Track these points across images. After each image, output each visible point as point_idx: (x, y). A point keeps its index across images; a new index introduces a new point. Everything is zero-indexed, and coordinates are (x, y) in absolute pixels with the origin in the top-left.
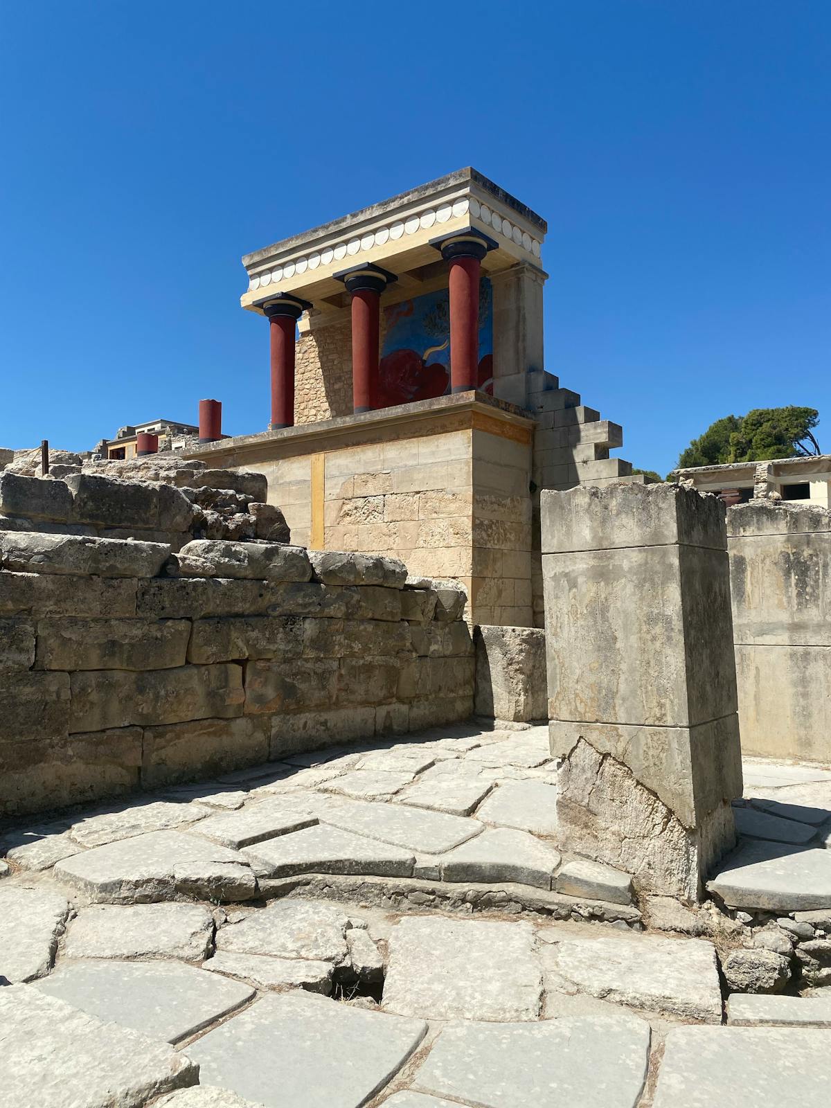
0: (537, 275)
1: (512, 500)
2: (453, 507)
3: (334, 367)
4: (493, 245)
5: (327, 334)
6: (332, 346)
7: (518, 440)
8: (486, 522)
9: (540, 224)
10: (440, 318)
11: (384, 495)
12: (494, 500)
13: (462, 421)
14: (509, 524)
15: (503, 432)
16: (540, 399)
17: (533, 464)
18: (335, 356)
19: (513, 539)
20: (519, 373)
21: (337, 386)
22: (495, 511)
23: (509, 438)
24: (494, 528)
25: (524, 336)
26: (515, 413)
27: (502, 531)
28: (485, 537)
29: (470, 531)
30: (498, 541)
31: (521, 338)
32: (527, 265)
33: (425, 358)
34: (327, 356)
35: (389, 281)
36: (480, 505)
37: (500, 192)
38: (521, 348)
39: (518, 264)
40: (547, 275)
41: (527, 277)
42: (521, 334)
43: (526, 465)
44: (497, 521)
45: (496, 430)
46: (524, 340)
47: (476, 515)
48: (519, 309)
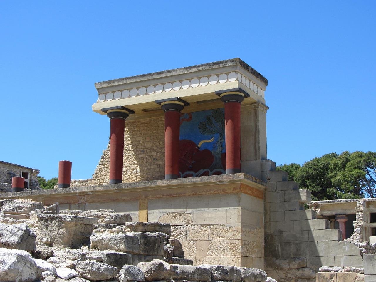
0: (264, 108)
1: (257, 230)
2: (230, 234)
3: (140, 145)
4: (247, 95)
5: (135, 125)
6: (139, 133)
7: (258, 197)
8: (246, 243)
9: (265, 81)
10: (209, 125)
11: (187, 225)
12: (249, 230)
13: (235, 188)
14: (255, 243)
15: (253, 193)
16: (268, 175)
17: (265, 209)
18: (140, 138)
19: (257, 251)
20: (256, 159)
21: (141, 156)
22: (250, 236)
23: (255, 196)
24: (250, 246)
25: (259, 140)
26: (259, 183)
27: (252, 247)
28: (246, 251)
29: (240, 247)
30: (251, 253)
31: (257, 142)
32: (260, 104)
33: (199, 146)
34: (135, 138)
35: (185, 105)
36: (244, 233)
37: (250, 68)
38: (257, 147)
39: (255, 103)
40: (268, 108)
41: (260, 109)
42: (257, 139)
43: (262, 210)
44: (251, 242)
45: (250, 192)
46: (259, 143)
47: (243, 239)
48: (256, 126)
